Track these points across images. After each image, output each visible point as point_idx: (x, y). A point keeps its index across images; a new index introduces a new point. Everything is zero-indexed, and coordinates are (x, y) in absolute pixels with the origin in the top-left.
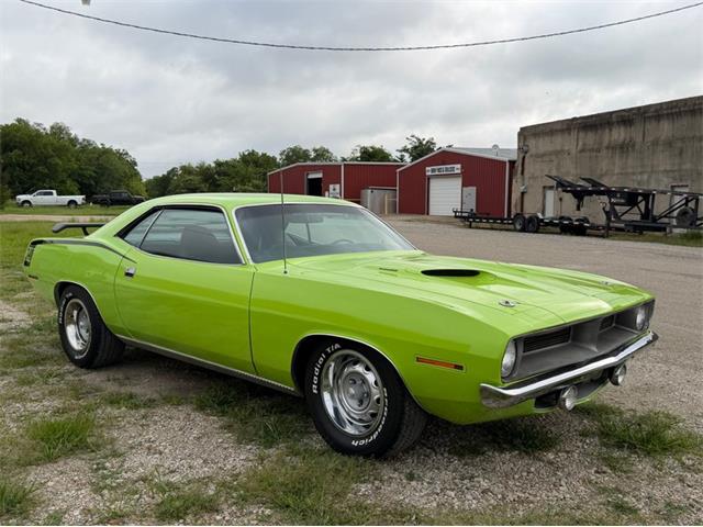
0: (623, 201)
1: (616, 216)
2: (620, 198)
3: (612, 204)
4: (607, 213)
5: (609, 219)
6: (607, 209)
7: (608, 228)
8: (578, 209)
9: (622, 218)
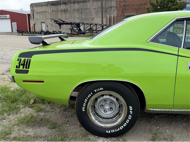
0: (76, 26)
1: (74, 30)
2: (75, 25)
3: (72, 27)
4: (71, 30)
5: (71, 31)
6: (71, 28)
7: (71, 34)
8: (60, 29)
9: (76, 31)
